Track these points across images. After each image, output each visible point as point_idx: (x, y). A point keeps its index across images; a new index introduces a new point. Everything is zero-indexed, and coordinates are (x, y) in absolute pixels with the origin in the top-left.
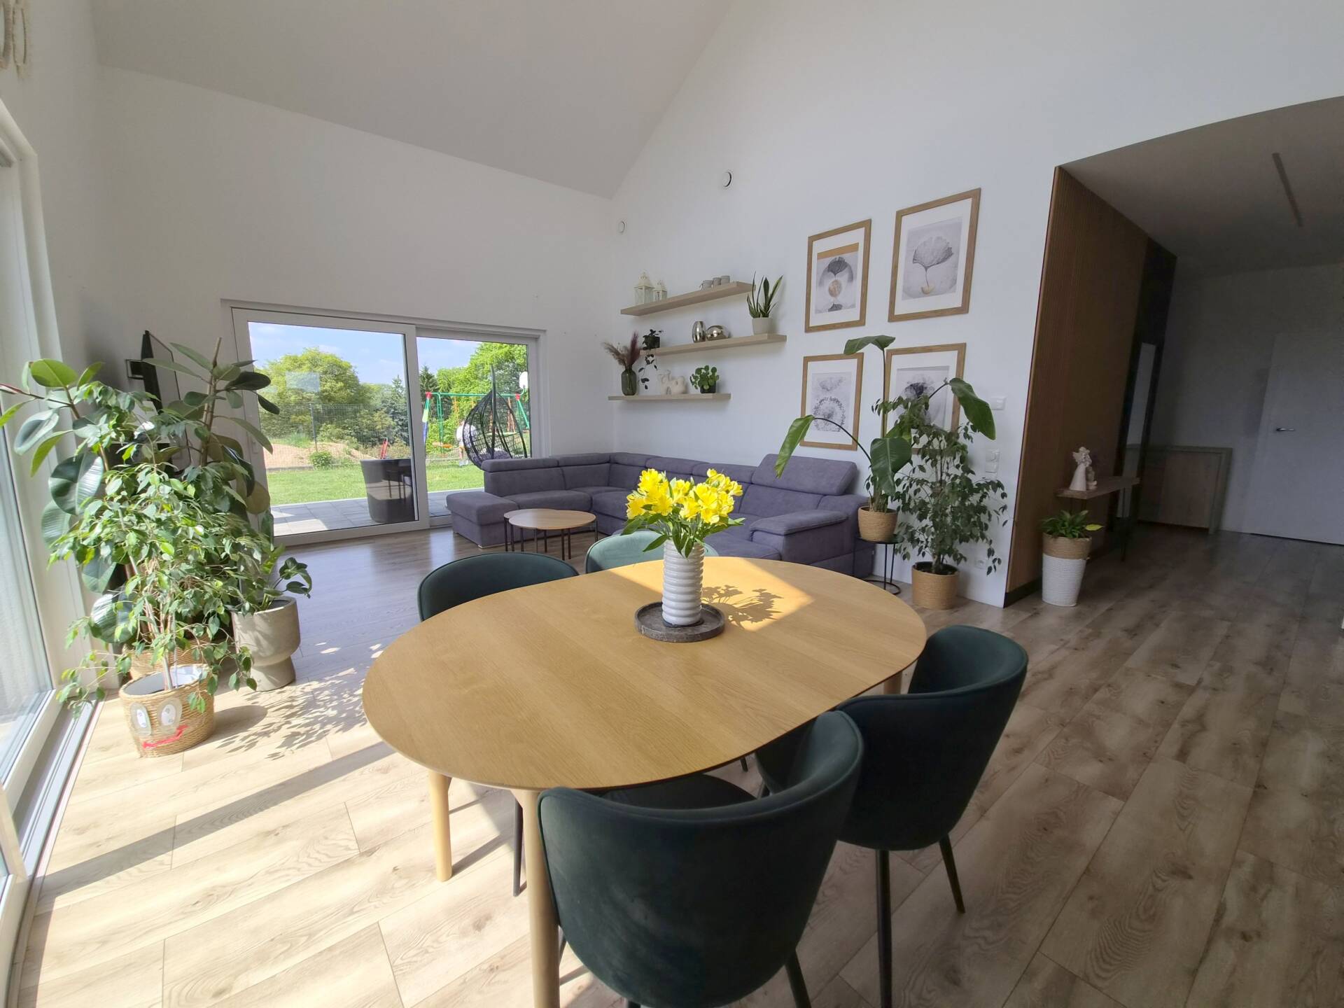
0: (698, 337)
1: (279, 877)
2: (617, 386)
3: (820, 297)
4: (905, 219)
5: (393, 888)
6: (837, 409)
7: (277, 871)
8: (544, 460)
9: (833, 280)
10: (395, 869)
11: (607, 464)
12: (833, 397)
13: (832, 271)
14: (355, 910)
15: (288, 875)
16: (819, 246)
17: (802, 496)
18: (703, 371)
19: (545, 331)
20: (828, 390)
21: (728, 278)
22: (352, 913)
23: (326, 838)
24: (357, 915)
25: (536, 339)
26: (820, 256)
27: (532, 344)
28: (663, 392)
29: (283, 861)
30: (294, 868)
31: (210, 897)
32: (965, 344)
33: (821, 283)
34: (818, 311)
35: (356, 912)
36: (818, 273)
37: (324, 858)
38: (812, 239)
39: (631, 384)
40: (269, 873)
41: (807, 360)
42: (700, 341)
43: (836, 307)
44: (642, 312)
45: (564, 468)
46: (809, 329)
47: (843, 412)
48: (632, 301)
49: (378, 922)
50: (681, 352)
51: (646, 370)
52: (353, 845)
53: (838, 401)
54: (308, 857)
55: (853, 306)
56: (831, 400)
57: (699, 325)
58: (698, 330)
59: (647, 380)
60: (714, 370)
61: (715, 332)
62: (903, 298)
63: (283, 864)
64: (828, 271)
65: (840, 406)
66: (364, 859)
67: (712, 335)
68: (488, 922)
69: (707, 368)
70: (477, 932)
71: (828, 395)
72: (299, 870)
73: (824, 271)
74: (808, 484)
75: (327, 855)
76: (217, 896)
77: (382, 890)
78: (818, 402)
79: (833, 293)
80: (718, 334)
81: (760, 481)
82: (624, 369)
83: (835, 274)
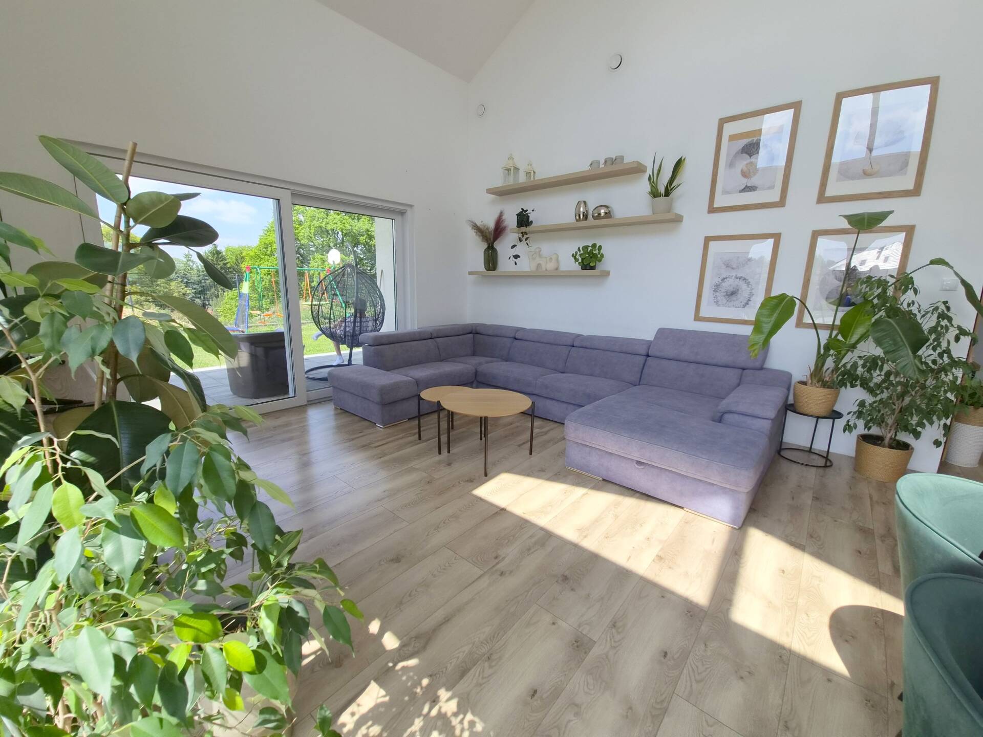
0: (581, 217)
3: (729, 178)
4: (845, 101)
6: (744, 286)
8: (409, 334)
9: (748, 161)
12: (739, 275)
13: (746, 153)
16: (730, 129)
18: (590, 249)
19: (411, 206)
20: (733, 269)
21: (622, 158)
25: (402, 213)
26: (733, 138)
27: (398, 218)
28: (534, 269)
33: (731, 165)
34: (726, 192)
36: (728, 155)
38: (722, 122)
39: (491, 261)
41: (708, 240)
42: (583, 220)
43: (748, 189)
45: (438, 340)
46: (712, 210)
47: (752, 289)
48: (499, 182)
50: (557, 231)
53: (745, 279)
55: (772, 187)
56: (737, 278)
57: (582, 205)
58: (582, 209)
59: (519, 257)
60: (600, 247)
61: (602, 211)
62: (838, 180)
64: (742, 152)
65: (748, 284)
67: (599, 214)
69: (594, 246)
71: (734, 273)
73: (737, 153)
78: (720, 280)
79: (745, 174)
80: (606, 213)
81: (658, 354)
82: (486, 246)
83: (750, 156)
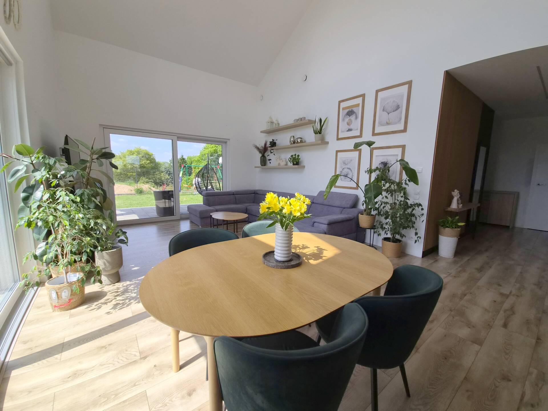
0: (292, 142)
1: (105, 367)
2: (258, 163)
4: (379, 93)
5: (153, 375)
6: (350, 172)
7: (105, 364)
8: (228, 192)
9: (349, 118)
10: (155, 366)
11: (254, 194)
12: (348, 167)
14: (136, 384)
15: (109, 367)
16: (343, 105)
17: (335, 208)
18: (294, 156)
19: (229, 139)
20: (346, 164)
21: (305, 118)
22: (135, 385)
23: (127, 351)
24: (137, 386)
25: (226, 143)
26: (344, 109)
27: (224, 145)
28: (277, 165)
29: (107, 360)
30: (112, 364)
31: (75, 375)
32: (405, 145)
33: (343, 120)
35: (137, 385)
36: (342, 116)
37: (125, 360)
38: (340, 102)
39: (264, 161)
40: (101, 365)
41: (337, 152)
42: (293, 144)
44: (269, 132)
45: (236, 195)
46: (338, 139)
47: (353, 173)
48: (265, 127)
49: (146, 390)
50: (285, 148)
51: (270, 156)
52: (138, 354)
53: (350, 169)
54: (118, 359)
57: (292, 137)
58: (292, 139)
59: (271, 160)
60: (298, 156)
62: (379, 126)
63: (107, 361)
64: (347, 115)
66: (142, 360)
67: (298, 141)
68: (194, 393)
69: (295, 155)
70: (189, 397)
71: (346, 166)
72: (114, 364)
73: (345, 115)
74: (337, 203)
75: (126, 358)
76: (78, 374)
77: (149, 375)
78: (342, 169)
80: (300, 141)
81: (317, 202)
82: (261, 155)
83: (350, 116)
